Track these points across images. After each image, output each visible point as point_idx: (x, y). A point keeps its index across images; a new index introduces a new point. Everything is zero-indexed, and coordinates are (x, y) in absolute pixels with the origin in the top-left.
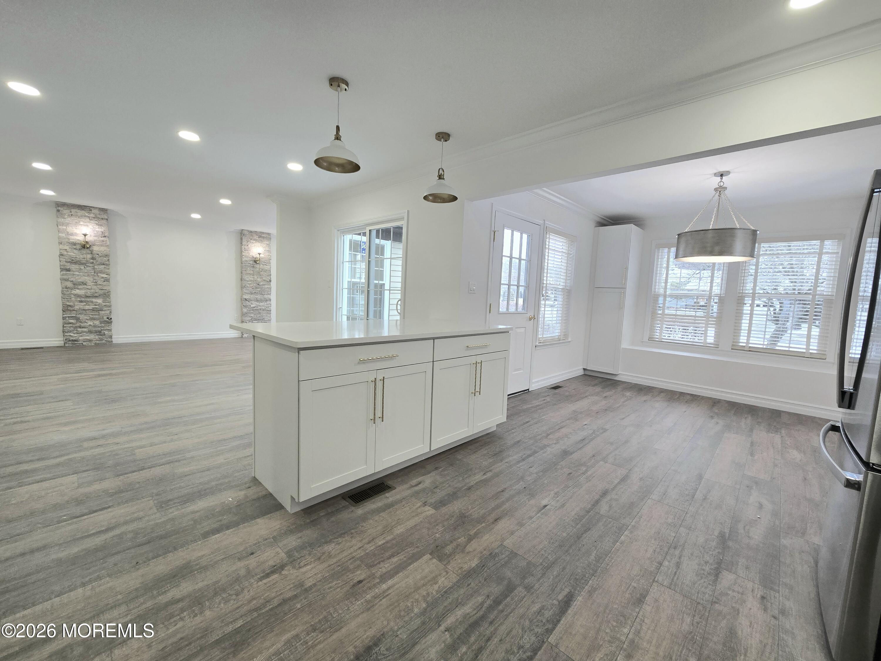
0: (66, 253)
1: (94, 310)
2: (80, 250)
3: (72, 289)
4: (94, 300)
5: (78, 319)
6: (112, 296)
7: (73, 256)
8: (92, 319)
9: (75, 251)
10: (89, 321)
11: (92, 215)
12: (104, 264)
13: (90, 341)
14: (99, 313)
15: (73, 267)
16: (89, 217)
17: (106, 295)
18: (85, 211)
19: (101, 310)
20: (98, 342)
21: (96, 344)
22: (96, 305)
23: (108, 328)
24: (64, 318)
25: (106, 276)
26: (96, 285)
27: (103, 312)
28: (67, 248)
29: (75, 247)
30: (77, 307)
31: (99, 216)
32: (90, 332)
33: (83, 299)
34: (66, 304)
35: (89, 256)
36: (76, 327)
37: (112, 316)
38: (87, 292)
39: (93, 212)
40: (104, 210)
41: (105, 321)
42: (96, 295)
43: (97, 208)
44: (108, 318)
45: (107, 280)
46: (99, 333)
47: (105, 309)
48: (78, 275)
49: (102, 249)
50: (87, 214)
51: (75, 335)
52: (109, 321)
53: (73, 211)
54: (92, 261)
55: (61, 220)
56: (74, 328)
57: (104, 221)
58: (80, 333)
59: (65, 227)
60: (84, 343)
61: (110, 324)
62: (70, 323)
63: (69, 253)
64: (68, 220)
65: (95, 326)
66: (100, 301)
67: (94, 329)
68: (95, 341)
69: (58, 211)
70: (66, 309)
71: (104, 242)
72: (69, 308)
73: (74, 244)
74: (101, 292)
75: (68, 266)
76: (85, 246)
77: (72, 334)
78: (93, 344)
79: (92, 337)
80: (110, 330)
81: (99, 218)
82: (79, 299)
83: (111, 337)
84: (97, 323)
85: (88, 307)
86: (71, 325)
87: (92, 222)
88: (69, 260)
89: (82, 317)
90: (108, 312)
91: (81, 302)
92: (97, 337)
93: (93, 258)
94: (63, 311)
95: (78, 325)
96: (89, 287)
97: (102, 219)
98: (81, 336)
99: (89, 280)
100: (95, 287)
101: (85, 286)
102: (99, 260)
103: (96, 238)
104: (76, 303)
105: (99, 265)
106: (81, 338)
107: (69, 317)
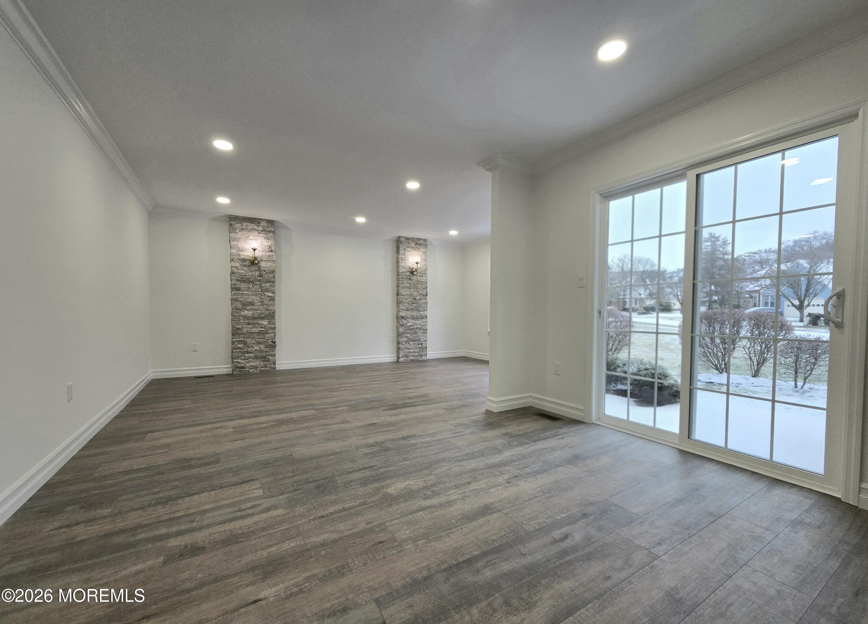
0: (236, 271)
1: (260, 334)
2: (249, 266)
3: (241, 310)
4: (260, 322)
5: (245, 343)
6: (276, 316)
7: (243, 273)
8: (259, 343)
9: (245, 268)
10: (255, 346)
11: (260, 228)
12: (270, 282)
13: (256, 367)
14: (264, 335)
15: (244, 286)
16: (258, 230)
17: (271, 316)
18: (255, 224)
19: (266, 333)
20: (263, 369)
21: (261, 371)
22: (262, 327)
23: (272, 353)
24: (233, 343)
25: (272, 295)
26: (263, 305)
27: (268, 335)
28: (237, 265)
29: (244, 264)
30: (245, 330)
31: (267, 229)
32: (256, 357)
33: (250, 321)
34: (235, 327)
35: (257, 273)
36: (243, 353)
37: (277, 340)
38: (254, 313)
39: (261, 224)
40: (271, 222)
41: (270, 345)
42: (262, 316)
43: (265, 220)
44: (272, 342)
45: (272, 299)
46: (264, 358)
47: (270, 331)
48: (247, 295)
49: (269, 264)
50: (256, 227)
51: (243, 362)
52: (273, 345)
53: (244, 224)
54: (259, 278)
55: (233, 235)
56: (242, 353)
57: (271, 234)
58: (247, 359)
59: (236, 243)
60: (251, 371)
61: (274, 349)
62: (239, 348)
63: (239, 271)
64: (240, 234)
65: (261, 351)
66: (265, 323)
67: (259, 354)
68: (260, 368)
69: (231, 225)
70: (235, 332)
71: (271, 257)
72: (239, 332)
73: (244, 260)
74: (267, 313)
75: (239, 285)
76: (254, 262)
77: (240, 361)
78: (258, 372)
79: (257, 363)
80: (274, 355)
81: (266, 231)
82: (247, 321)
83: (274, 363)
84: (262, 347)
85: (254, 329)
86: (239, 350)
87: (260, 235)
88: (240, 278)
89: (249, 341)
90: (272, 335)
91: (249, 324)
92: (262, 363)
93: (260, 276)
94: (233, 335)
95: (245, 350)
96: (256, 307)
97: (270, 232)
98: (248, 362)
99: (255, 299)
100: (261, 307)
101: (253, 307)
102: (266, 276)
103: (263, 253)
104: (244, 326)
105: (265, 282)
106: (248, 365)
107: (237, 341)
